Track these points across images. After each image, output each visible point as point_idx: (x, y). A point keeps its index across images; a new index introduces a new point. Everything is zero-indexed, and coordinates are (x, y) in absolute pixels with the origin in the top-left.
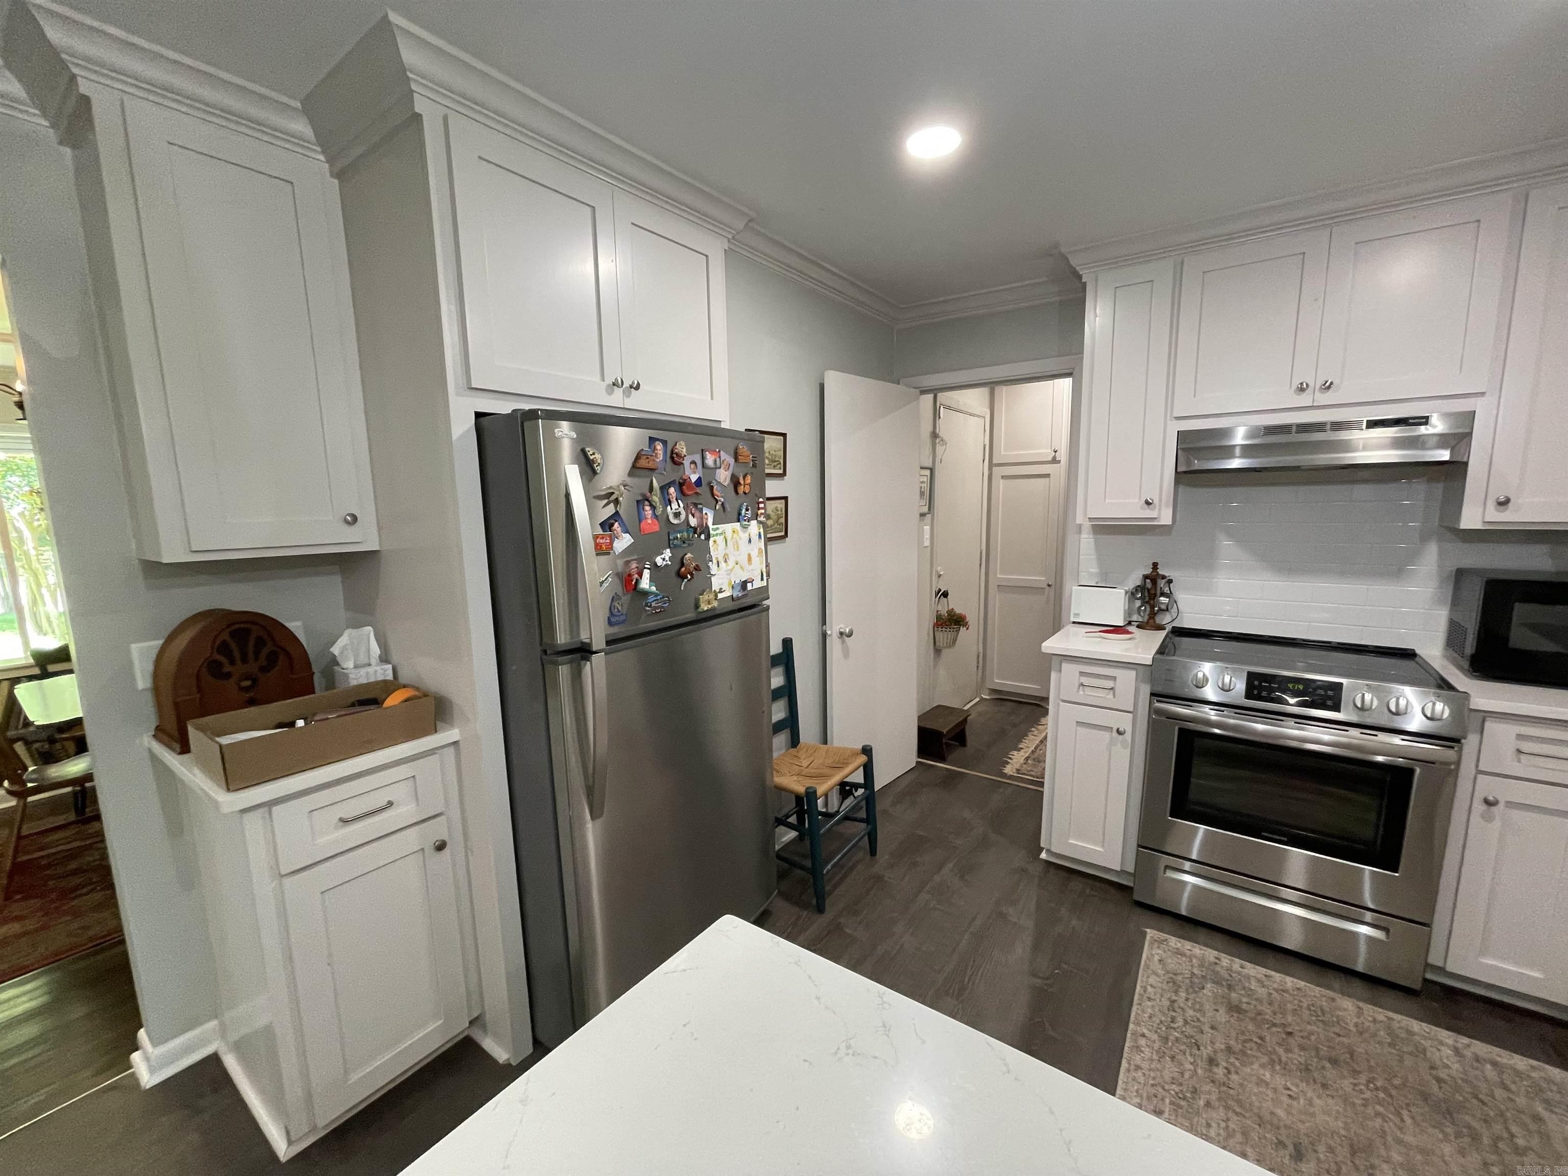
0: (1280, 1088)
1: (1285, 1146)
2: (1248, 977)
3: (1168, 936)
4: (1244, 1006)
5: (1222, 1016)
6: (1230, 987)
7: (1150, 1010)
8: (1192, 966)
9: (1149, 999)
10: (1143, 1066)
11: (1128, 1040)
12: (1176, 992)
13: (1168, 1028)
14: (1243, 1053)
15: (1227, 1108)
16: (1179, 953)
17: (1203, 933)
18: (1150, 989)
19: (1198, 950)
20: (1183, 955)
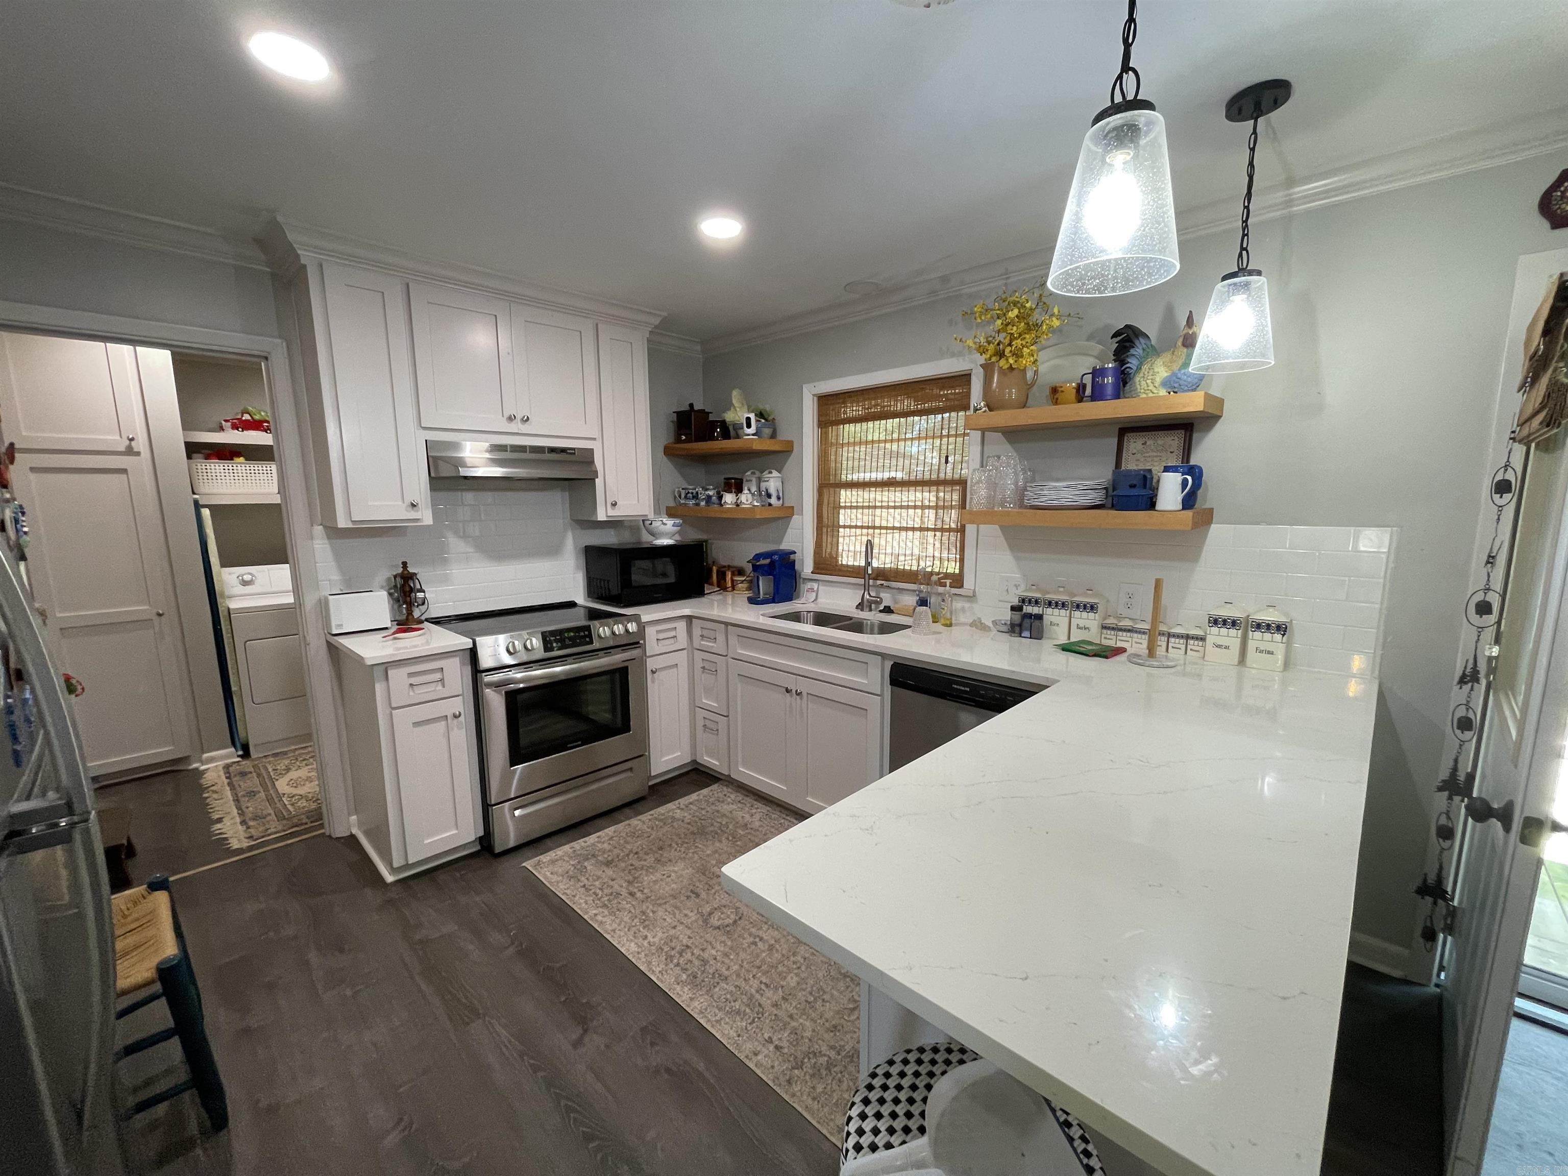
0: (661, 877)
1: (690, 897)
2: (593, 844)
3: (538, 858)
4: (610, 858)
5: (610, 872)
6: (594, 856)
7: (582, 901)
8: (568, 861)
9: (574, 896)
10: (614, 928)
11: (593, 925)
12: (579, 880)
13: (599, 899)
14: (635, 878)
15: (660, 905)
16: (553, 862)
17: (549, 842)
18: (568, 892)
19: (560, 852)
20: (557, 860)
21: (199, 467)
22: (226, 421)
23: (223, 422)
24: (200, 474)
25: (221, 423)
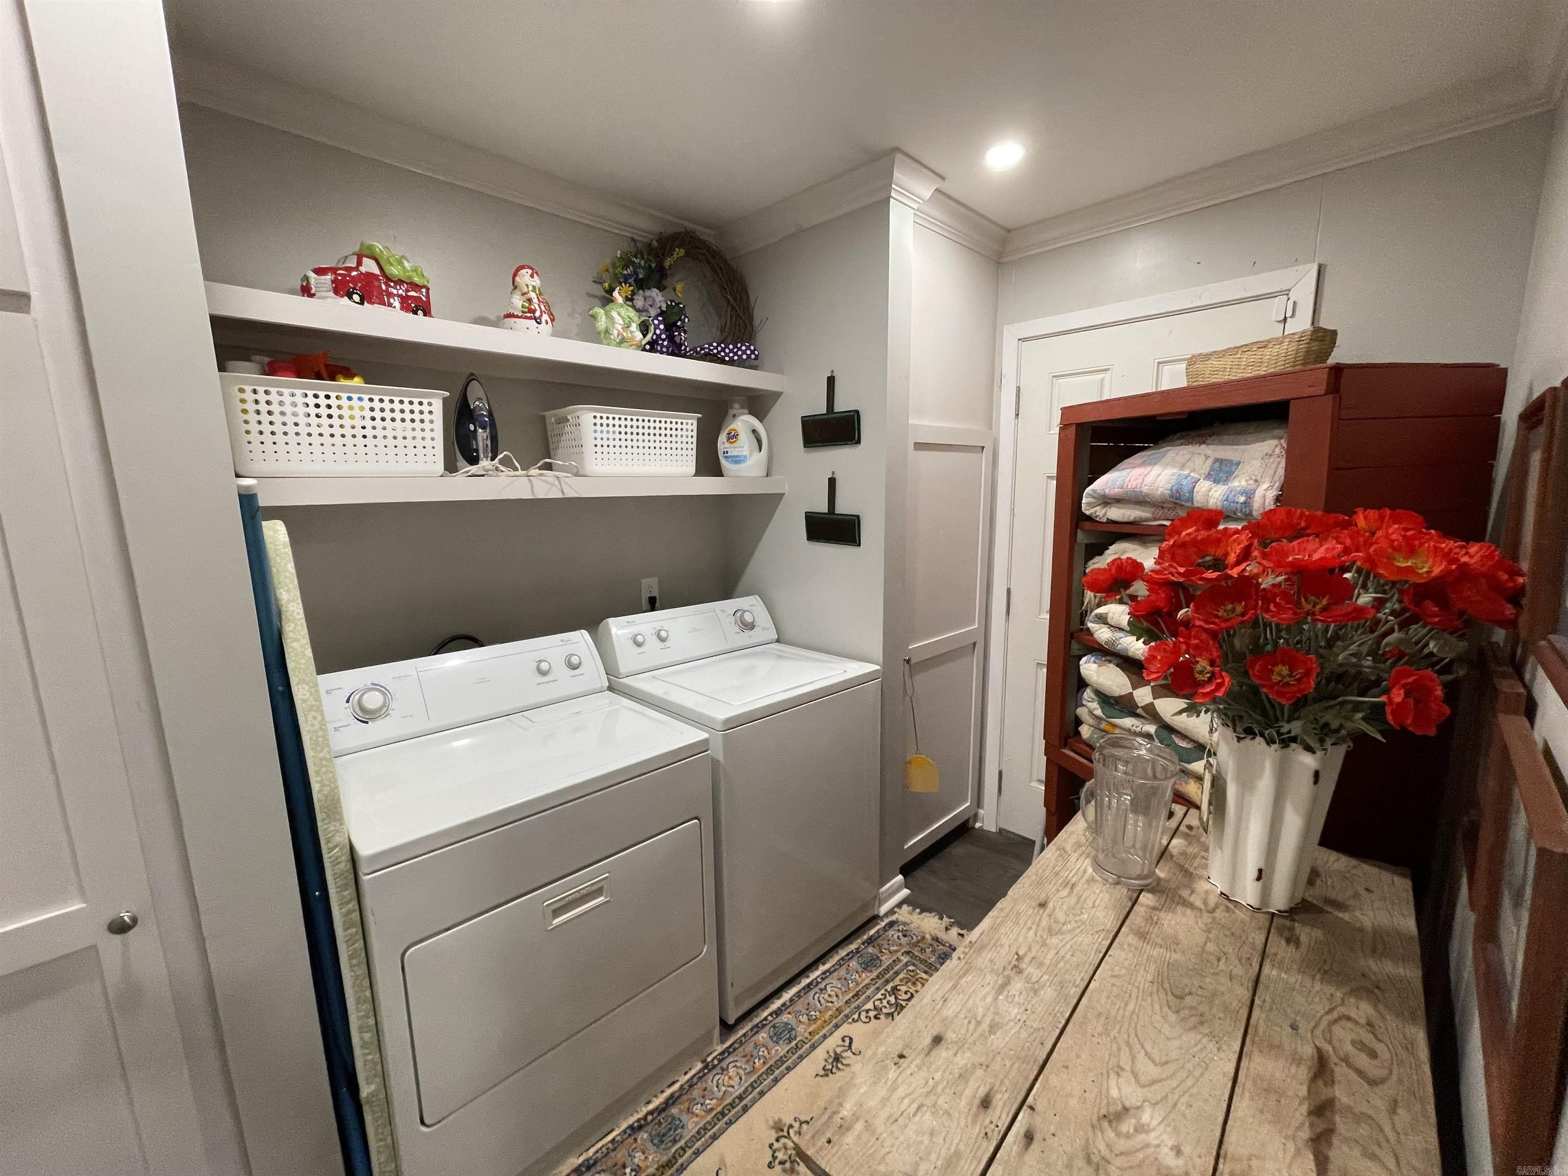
21: (249, 396)
22: (319, 271)
23: (312, 275)
24: (252, 417)
25: (306, 278)
